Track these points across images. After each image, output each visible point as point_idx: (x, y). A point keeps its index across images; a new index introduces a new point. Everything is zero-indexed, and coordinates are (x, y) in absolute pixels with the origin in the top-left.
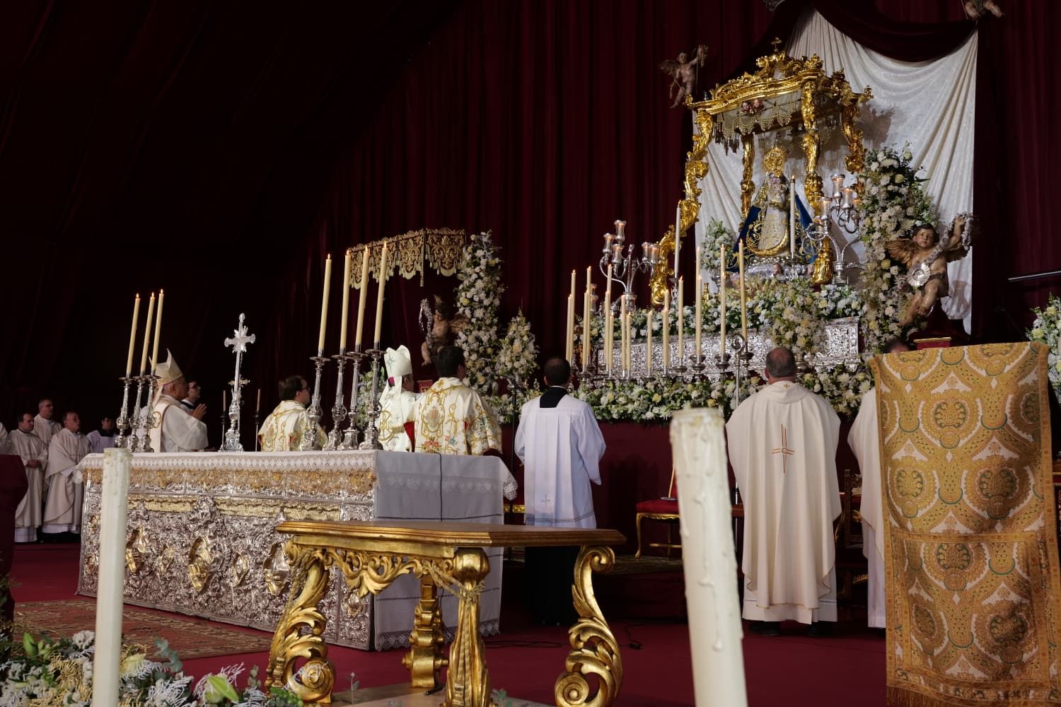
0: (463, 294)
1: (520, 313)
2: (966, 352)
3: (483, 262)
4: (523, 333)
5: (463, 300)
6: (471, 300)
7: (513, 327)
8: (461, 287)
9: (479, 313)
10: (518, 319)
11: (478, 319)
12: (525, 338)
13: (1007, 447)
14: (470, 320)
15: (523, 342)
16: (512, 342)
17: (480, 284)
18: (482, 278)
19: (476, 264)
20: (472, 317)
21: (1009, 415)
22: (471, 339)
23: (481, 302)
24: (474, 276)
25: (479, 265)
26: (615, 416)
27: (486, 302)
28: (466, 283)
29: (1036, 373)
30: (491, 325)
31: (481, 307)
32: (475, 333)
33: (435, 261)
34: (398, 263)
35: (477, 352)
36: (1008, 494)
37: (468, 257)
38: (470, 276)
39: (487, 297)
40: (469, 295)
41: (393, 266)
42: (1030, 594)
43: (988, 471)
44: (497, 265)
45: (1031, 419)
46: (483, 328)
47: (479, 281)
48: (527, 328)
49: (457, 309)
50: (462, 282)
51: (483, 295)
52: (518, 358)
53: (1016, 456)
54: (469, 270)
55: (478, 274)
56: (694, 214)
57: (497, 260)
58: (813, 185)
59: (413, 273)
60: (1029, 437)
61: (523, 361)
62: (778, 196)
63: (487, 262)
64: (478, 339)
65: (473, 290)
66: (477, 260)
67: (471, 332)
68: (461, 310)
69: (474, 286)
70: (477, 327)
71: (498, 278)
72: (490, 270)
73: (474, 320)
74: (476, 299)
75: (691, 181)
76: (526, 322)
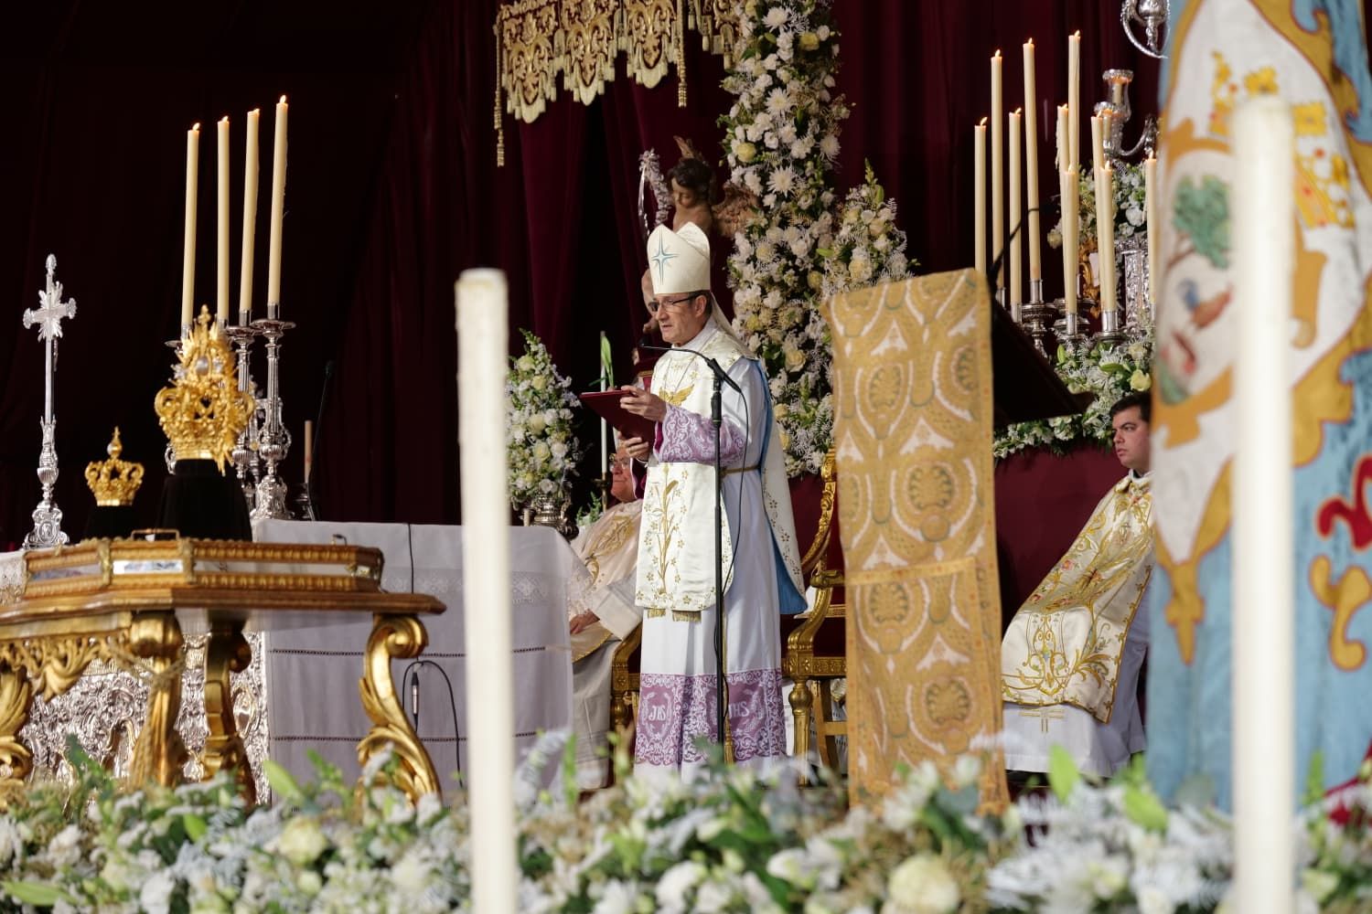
0: (739, 131)
1: (869, 175)
2: (909, 288)
3: (784, 41)
4: (876, 228)
5: (739, 149)
6: (760, 145)
7: (850, 216)
8: (734, 112)
9: (781, 180)
10: (865, 192)
11: (780, 197)
12: (882, 243)
13: (937, 430)
14: (760, 200)
15: (875, 254)
16: (846, 256)
17: (779, 102)
18: (783, 87)
19: (768, 49)
20: (766, 192)
21: (937, 383)
22: (764, 252)
23: (784, 149)
24: (764, 81)
25: (775, 49)
26: (1061, 436)
27: (799, 149)
28: (745, 101)
29: (974, 316)
30: (813, 212)
31: (785, 164)
32: (774, 234)
33: (716, 32)
34: (624, 43)
35: (782, 285)
36: (946, 502)
37: (746, 28)
38: (755, 79)
39: (800, 133)
40: (753, 134)
41: (612, 53)
42: (970, 648)
43: (918, 470)
44: (825, 46)
45: (968, 387)
46: (797, 220)
47: (777, 94)
48: (887, 214)
49: (726, 172)
50: (733, 99)
51: (788, 131)
53: (949, 445)
54: (749, 65)
55: (771, 73)
57: (824, 32)
59: (661, 70)
60: (964, 414)
63: (796, 40)
64: (782, 250)
65: (761, 119)
66: (769, 37)
67: (762, 232)
68: (735, 174)
69: (764, 109)
70: (777, 218)
71: (830, 82)
72: (805, 61)
73: (769, 200)
74: (771, 143)
76: (886, 199)
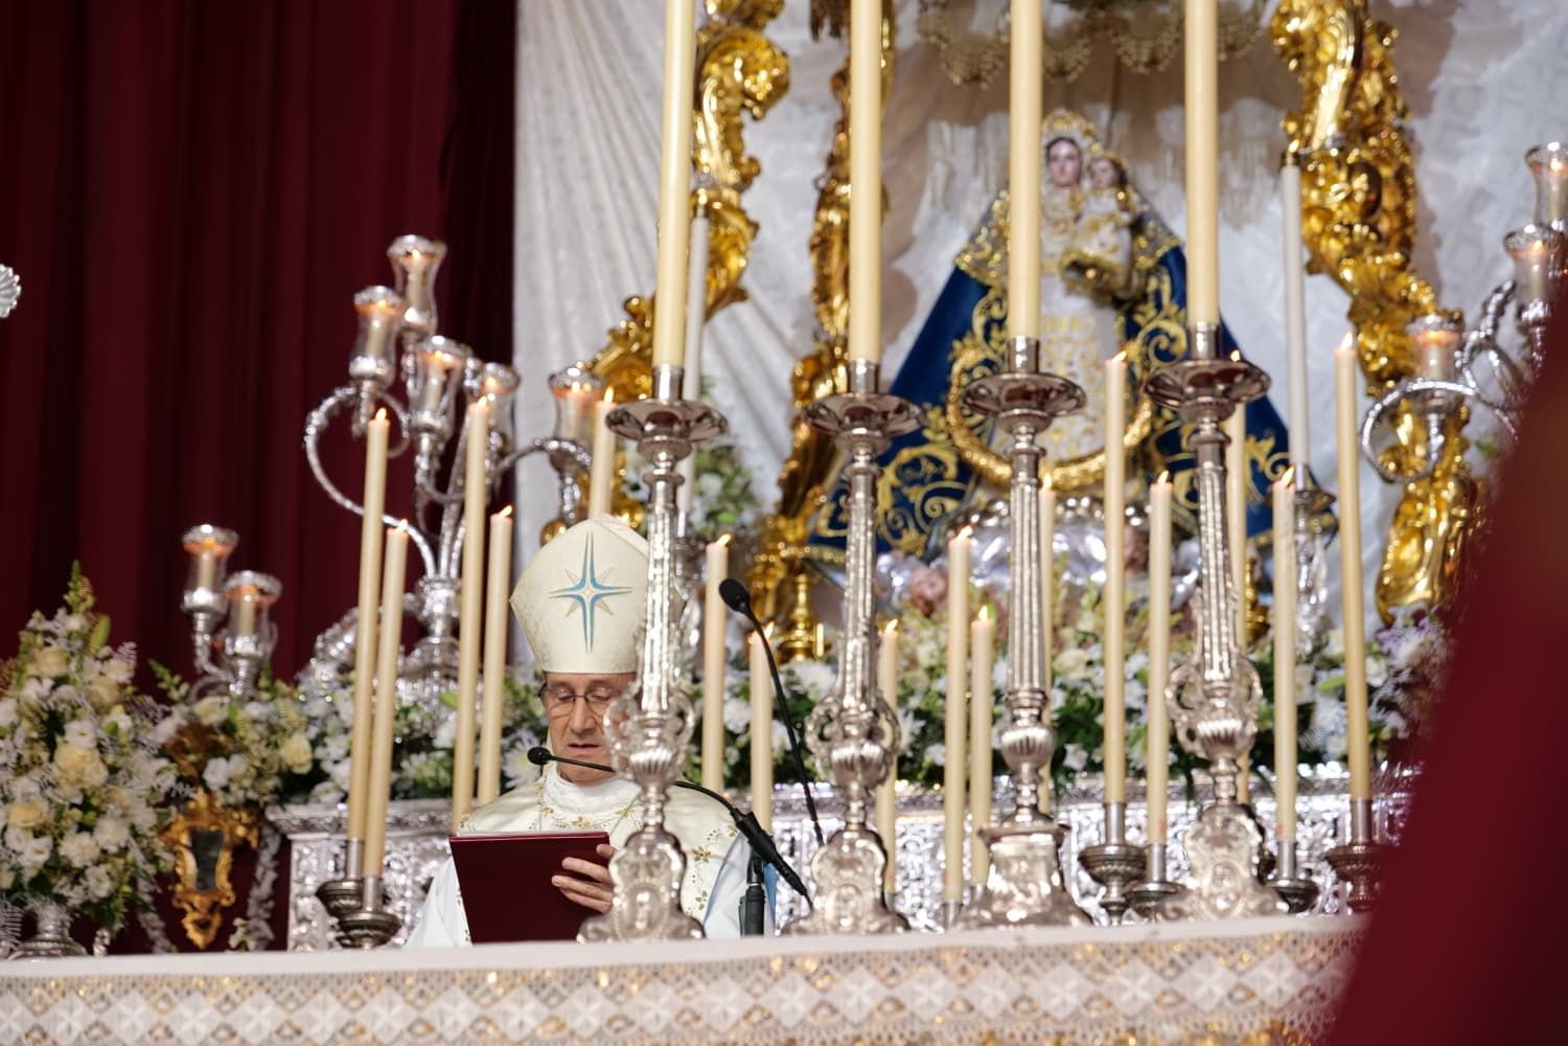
1: (80, 591)
4: (101, 689)
10: (75, 623)
15: (109, 738)
16: (49, 728)
48: (120, 671)
52: (89, 810)
56: (735, 262)
58: (1349, 198)
61: (111, 833)
62: (1106, 233)
75: (724, 115)
76: (114, 641)
